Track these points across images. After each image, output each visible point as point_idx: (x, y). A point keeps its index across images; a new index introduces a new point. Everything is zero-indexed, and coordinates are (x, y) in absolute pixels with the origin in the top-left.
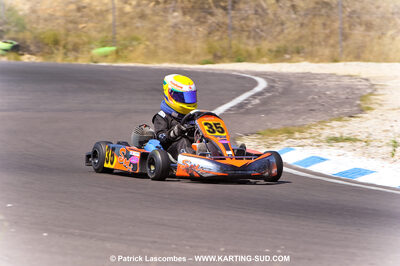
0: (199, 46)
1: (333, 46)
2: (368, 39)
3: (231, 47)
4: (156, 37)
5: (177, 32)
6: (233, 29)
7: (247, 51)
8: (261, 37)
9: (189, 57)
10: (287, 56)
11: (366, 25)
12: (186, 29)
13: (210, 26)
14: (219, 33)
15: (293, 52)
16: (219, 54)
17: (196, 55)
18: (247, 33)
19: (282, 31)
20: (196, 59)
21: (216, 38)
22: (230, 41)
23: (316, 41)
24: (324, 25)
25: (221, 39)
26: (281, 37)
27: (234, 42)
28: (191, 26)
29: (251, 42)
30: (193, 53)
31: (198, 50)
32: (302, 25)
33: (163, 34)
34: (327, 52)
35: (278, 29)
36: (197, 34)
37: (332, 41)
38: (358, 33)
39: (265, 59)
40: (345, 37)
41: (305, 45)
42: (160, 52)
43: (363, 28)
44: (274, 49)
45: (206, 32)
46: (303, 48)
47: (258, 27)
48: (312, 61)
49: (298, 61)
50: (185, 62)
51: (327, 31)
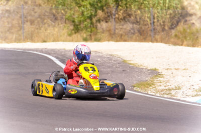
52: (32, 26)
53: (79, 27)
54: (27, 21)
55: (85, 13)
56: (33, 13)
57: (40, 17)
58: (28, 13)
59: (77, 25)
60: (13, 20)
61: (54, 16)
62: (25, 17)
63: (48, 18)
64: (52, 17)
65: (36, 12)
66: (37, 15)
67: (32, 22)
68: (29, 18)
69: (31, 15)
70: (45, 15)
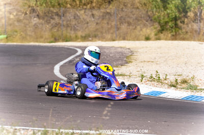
0: (47, 34)
1: (112, 33)
2: (129, 30)
3: (62, 35)
4: (26, 30)
5: (36, 28)
6: (64, 26)
7: (71, 36)
8: (77, 30)
9: (42, 40)
10: (90, 39)
11: (128, 23)
12: (40, 26)
13: (52, 25)
14: (57, 28)
15: (93, 37)
16: (57, 38)
17: (46, 39)
18: (70, 28)
19: (88, 26)
20: (46, 41)
21: (55, 30)
22: (62, 32)
23: (104, 31)
24: (108, 23)
25: (58, 30)
26: (87, 30)
27: (64, 32)
28: (42, 24)
29: (73, 32)
30: (44, 37)
31: (47, 36)
32: (97, 23)
33: (29, 29)
34: (109, 36)
35: (86, 25)
36: (46, 29)
37: (112, 31)
38: (124, 27)
39: (79, 40)
40: (118, 29)
41: (99, 33)
42: (28, 38)
43: (126, 25)
44: (84, 35)
45: (50, 28)
46: (98, 35)
47: (75, 25)
48: (102, 41)
49: (96, 41)
50: (40, 42)
51: (109, 26)
52: (128, 27)
53: (164, 27)
54: (125, 22)
55: (170, 15)
57: (136, 18)
58: (126, 15)
60: (112, 21)
61: (150, 17)
62: (124, 19)
63: (144, 19)
64: (148, 18)
65: (133, 15)
66: (134, 17)
67: (129, 24)
69: (129, 17)
70: (141, 17)
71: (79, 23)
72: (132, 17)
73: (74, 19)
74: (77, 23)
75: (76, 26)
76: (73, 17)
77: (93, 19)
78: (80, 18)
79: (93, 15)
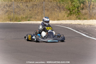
52: (47, 12)
53: (72, 12)
54: (45, 10)
56: (48, 6)
57: (51, 7)
59: (71, 11)
62: (44, 8)
63: (56, 8)
64: (58, 7)
67: (48, 10)
68: (46, 8)
70: (54, 7)
71: (20, 11)
72: (49, 7)
73: (17, 8)
74: (18, 10)
75: (18, 12)
76: (16, 7)
77: (27, 8)
78: (20, 8)
79: (27, 6)
